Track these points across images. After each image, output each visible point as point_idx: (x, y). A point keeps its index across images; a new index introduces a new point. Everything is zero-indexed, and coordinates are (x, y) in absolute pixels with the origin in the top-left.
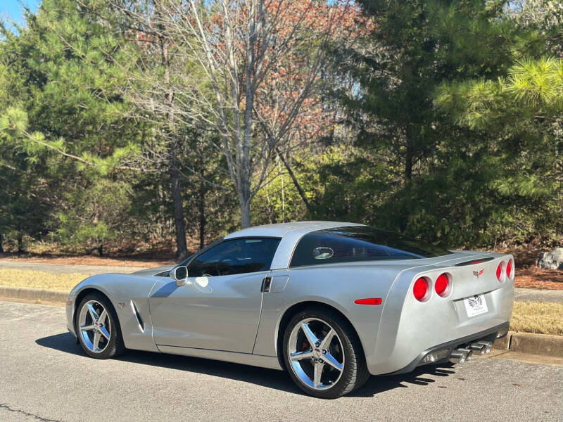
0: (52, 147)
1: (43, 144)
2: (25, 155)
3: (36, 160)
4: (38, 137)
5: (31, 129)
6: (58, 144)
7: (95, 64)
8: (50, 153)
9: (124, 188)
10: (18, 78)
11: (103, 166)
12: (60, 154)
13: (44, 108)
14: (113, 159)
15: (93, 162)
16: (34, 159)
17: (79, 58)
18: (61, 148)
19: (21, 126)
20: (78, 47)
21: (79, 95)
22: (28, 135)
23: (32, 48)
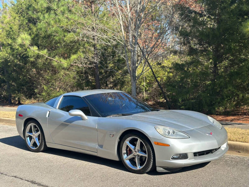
0: (41, 54)
1: (37, 52)
2: (28, 57)
3: (33, 60)
4: (35, 48)
5: (32, 45)
6: (44, 52)
7: (63, 13)
8: (40, 57)
9: (73, 74)
10: (24, 20)
11: (65, 63)
12: (45, 57)
13: (37, 35)
14: (70, 60)
15: (61, 61)
16: (32, 59)
17: (55, 10)
18: (46, 54)
19: (27, 43)
20: (54, 5)
21: (54, 29)
22: (30, 47)
23: (30, 6)
